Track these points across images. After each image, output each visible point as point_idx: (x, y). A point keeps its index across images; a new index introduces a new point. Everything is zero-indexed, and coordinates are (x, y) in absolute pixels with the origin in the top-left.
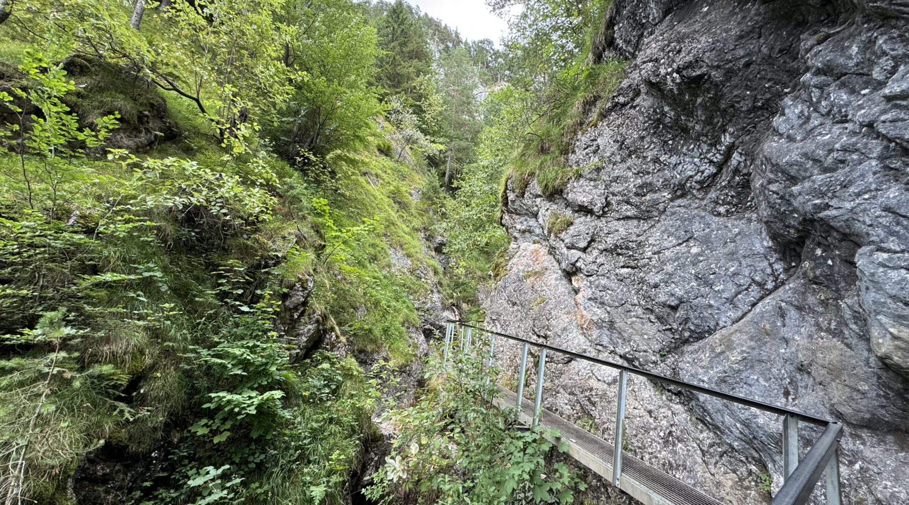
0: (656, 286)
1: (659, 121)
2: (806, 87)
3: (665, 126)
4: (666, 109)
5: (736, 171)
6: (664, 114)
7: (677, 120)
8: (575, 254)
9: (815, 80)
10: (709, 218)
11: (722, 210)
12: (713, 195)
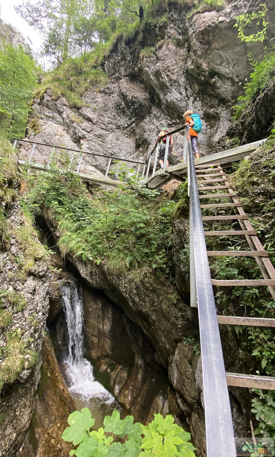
0: (109, 148)
1: (118, 106)
2: (151, 116)
3: (120, 108)
4: (123, 103)
5: (132, 128)
6: (121, 105)
7: (123, 108)
8: (85, 133)
9: (153, 116)
10: (124, 137)
11: (126, 136)
12: (125, 131)
